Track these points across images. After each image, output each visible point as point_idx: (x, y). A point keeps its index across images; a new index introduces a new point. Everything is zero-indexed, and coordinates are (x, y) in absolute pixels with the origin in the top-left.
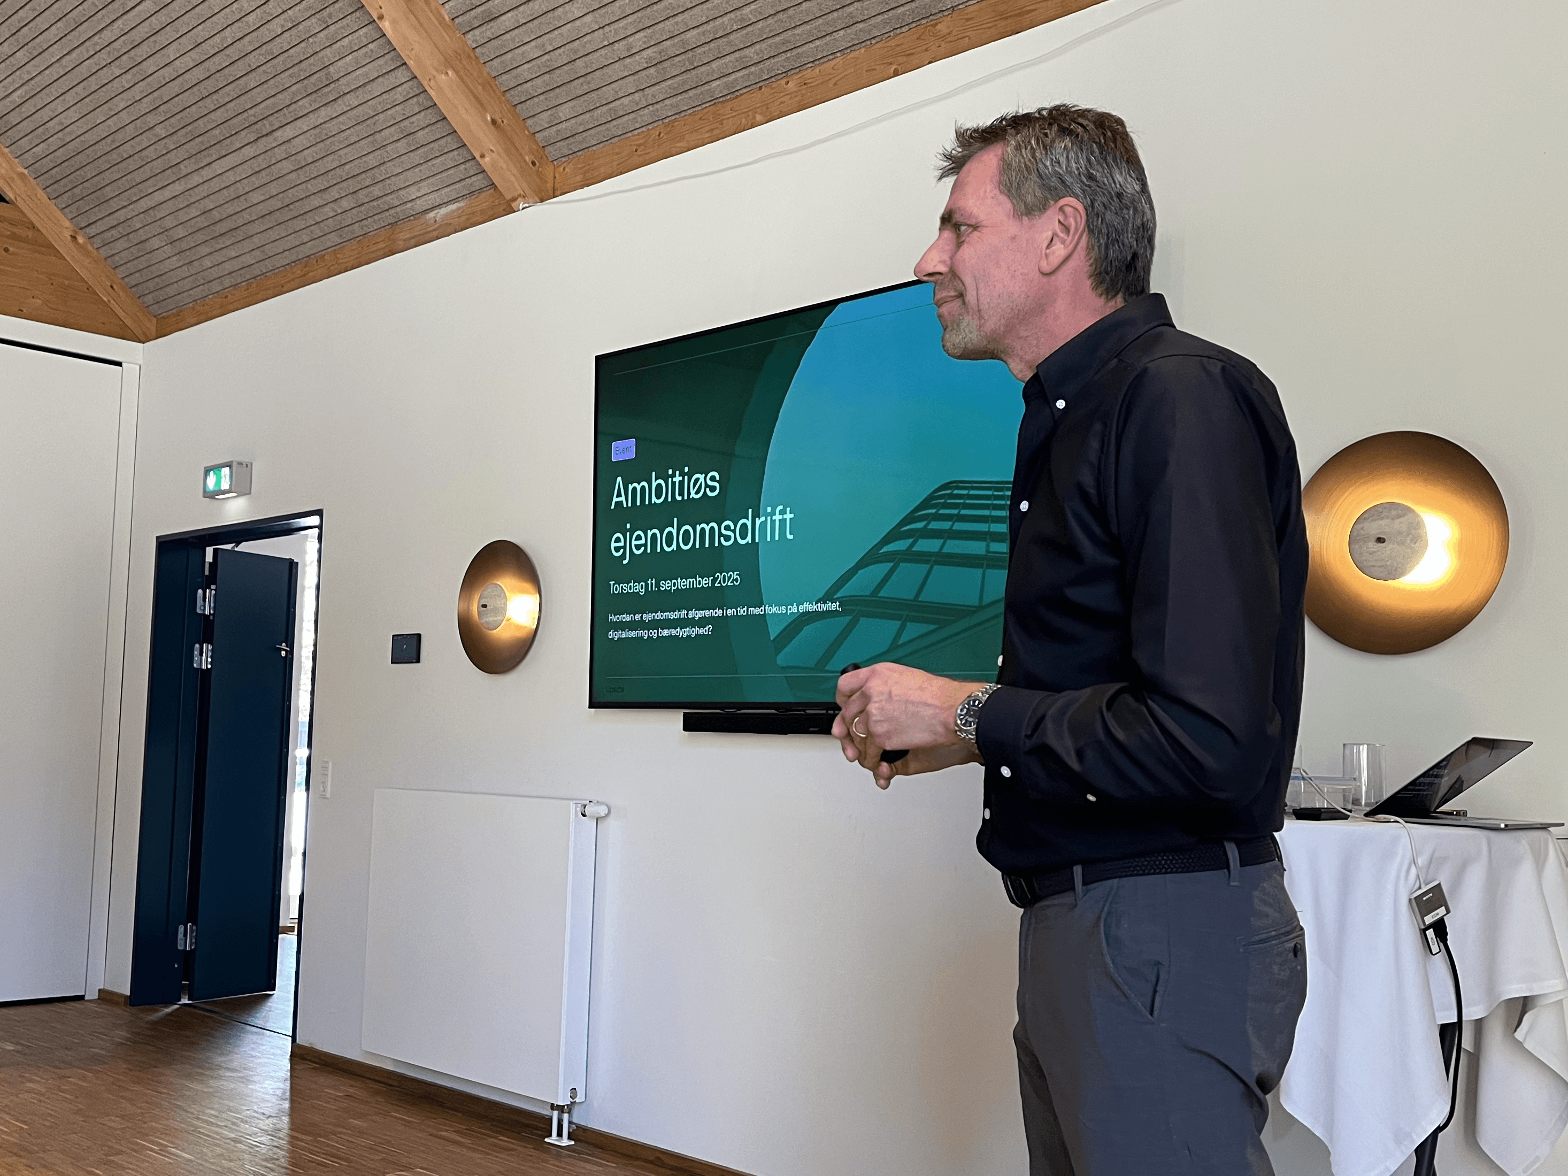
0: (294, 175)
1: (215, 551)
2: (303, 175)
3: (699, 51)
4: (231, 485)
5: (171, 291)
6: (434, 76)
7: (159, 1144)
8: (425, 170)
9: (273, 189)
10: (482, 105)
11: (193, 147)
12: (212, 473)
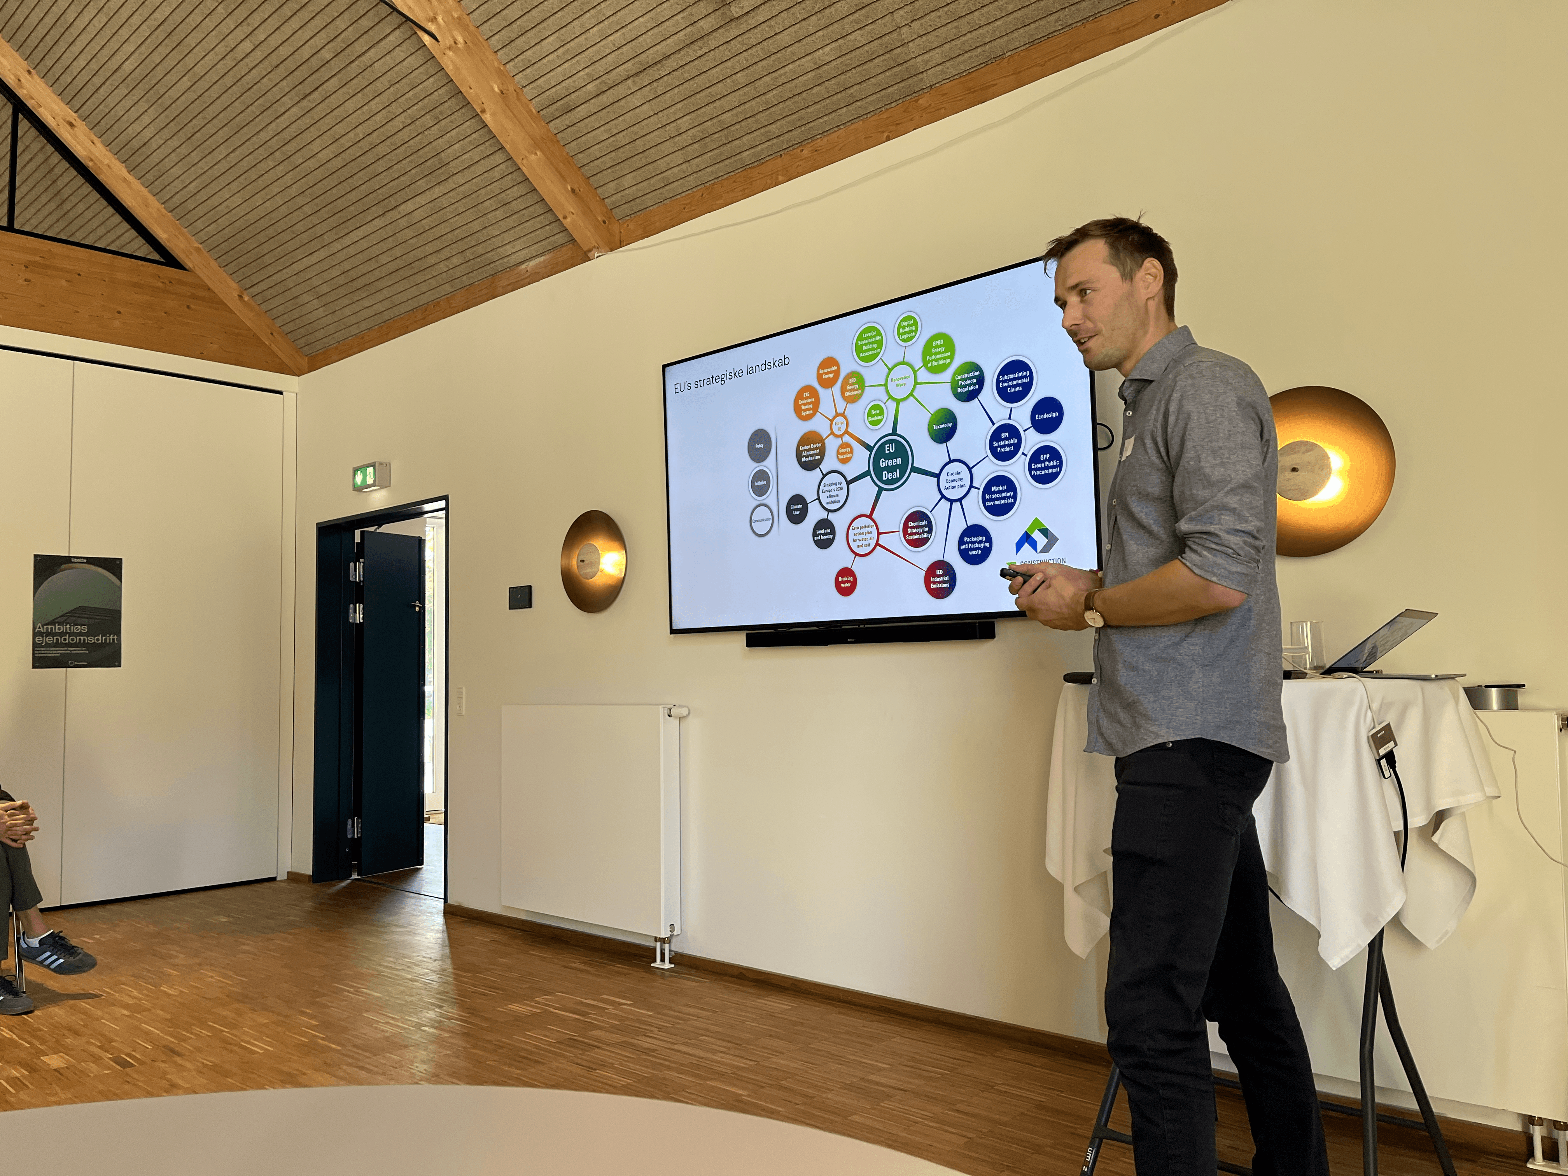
0: (414, 240)
1: (362, 533)
2: (421, 240)
3: (733, 128)
4: (374, 481)
5: (319, 335)
6: (526, 157)
7: (352, 987)
8: (518, 232)
9: (398, 252)
10: (562, 176)
11: (333, 222)
12: (359, 472)
